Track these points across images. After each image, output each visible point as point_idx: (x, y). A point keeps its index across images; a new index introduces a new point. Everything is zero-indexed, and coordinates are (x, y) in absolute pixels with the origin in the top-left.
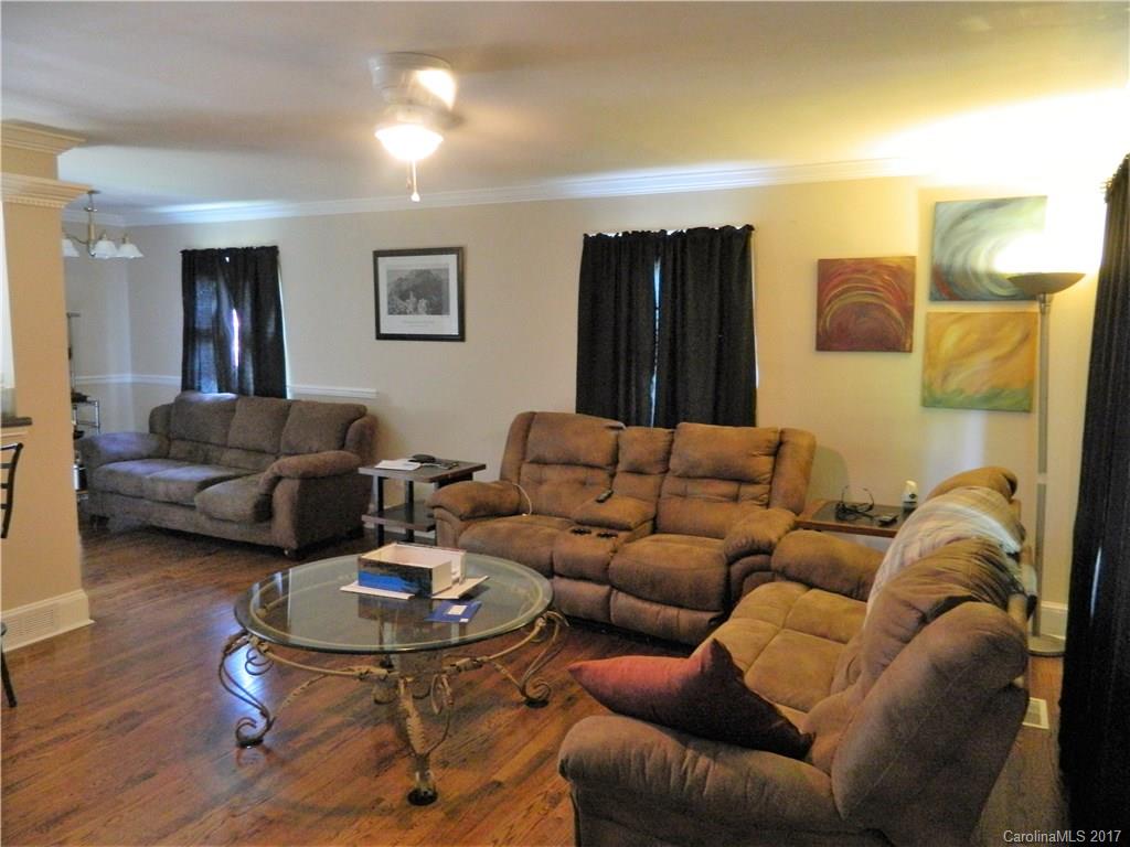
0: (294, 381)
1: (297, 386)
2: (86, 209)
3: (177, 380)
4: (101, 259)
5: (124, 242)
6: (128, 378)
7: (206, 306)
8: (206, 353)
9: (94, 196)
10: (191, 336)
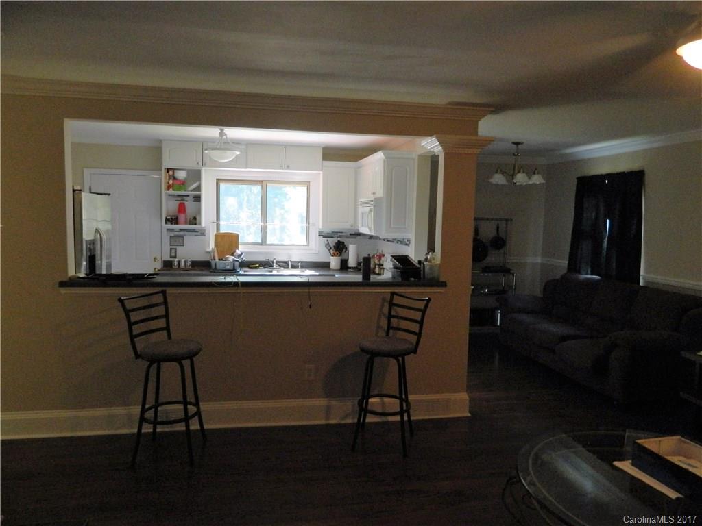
0: (647, 271)
1: (648, 275)
2: (514, 155)
3: (565, 263)
4: (521, 185)
5: (534, 174)
6: (539, 260)
7: (590, 215)
8: (586, 247)
9: (520, 146)
10: (577, 235)
